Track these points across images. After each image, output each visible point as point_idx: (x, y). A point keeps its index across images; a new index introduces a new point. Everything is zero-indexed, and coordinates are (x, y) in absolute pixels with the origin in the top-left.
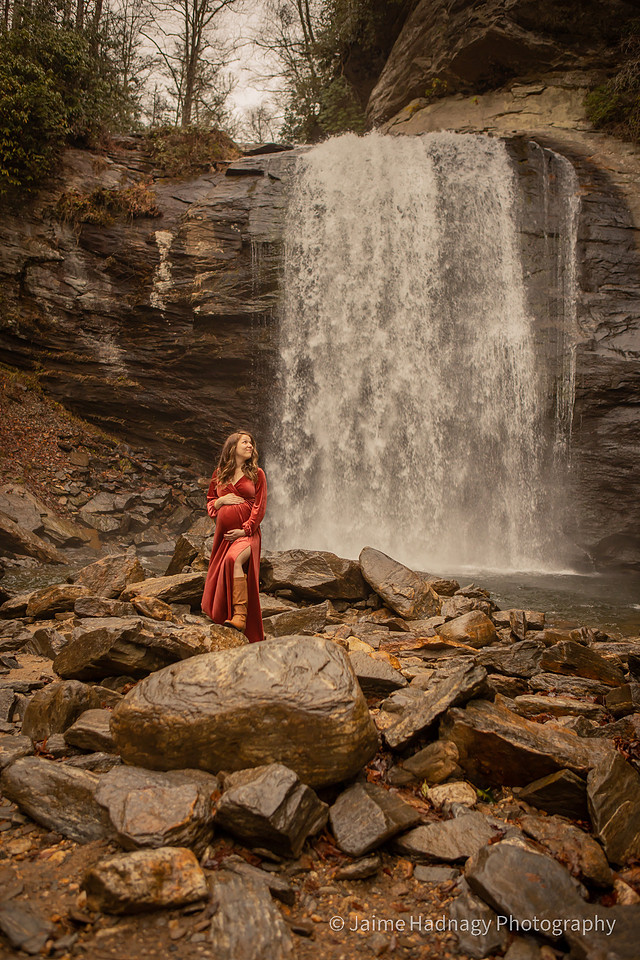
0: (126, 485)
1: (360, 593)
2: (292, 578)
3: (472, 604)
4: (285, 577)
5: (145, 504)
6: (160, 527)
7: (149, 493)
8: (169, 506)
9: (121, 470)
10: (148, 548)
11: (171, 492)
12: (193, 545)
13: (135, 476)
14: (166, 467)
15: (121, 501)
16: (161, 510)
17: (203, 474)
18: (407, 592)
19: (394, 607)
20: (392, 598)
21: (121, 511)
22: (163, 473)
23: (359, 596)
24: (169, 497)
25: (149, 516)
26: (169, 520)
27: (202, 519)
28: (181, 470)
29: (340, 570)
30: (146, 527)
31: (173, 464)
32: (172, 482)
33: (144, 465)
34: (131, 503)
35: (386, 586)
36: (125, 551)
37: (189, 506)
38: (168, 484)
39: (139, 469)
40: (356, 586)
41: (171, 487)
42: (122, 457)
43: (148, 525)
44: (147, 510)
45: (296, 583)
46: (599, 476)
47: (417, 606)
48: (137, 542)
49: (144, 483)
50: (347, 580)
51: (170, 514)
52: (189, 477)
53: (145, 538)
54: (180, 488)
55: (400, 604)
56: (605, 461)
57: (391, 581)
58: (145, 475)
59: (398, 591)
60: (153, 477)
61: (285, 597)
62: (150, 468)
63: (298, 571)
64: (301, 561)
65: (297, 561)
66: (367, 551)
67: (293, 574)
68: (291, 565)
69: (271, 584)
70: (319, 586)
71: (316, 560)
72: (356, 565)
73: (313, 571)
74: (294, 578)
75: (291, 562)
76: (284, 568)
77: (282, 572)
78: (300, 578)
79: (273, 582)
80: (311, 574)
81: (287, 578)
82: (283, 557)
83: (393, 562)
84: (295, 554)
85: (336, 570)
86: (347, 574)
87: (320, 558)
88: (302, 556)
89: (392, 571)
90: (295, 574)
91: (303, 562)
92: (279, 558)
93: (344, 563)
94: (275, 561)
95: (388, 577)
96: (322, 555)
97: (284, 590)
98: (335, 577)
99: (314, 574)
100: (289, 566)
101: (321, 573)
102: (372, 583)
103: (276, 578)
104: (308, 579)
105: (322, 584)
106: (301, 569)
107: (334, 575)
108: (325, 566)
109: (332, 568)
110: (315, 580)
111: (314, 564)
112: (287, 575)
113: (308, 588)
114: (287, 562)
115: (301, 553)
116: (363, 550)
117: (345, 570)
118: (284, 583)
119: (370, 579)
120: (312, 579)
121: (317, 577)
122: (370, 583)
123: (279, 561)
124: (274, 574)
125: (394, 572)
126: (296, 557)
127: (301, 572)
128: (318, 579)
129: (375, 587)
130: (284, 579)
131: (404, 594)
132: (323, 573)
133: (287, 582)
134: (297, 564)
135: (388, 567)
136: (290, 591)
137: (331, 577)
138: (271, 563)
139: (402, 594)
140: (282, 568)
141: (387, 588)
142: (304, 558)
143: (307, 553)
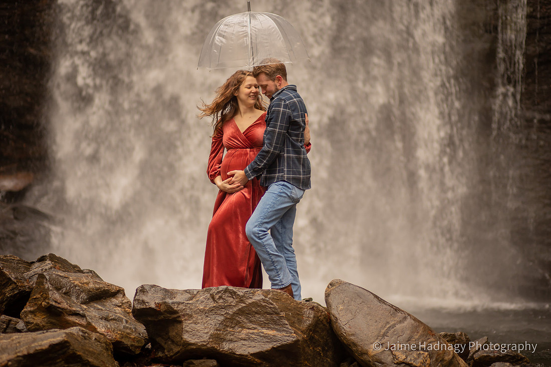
1: (329, 361)
2: (218, 338)
4: (206, 338)
12: (12, 277)
18: (417, 358)
29: (300, 321)
40: (323, 349)
45: (226, 347)
50: (311, 340)
57: (388, 341)
59: (401, 357)
63: (227, 326)
64: (231, 307)
65: (224, 308)
66: (337, 288)
67: (220, 330)
68: (214, 314)
69: (176, 349)
70: (267, 351)
71: (259, 306)
72: (323, 313)
73: (254, 326)
74: (222, 339)
75: (213, 310)
76: (202, 321)
77: (199, 327)
78: (232, 337)
79: (183, 346)
80: (251, 331)
81: (209, 338)
82: (197, 301)
83: (388, 307)
84: (220, 294)
85: (294, 323)
86: (311, 330)
87: (267, 302)
88: (233, 298)
89: (388, 323)
90: (223, 330)
91: (235, 309)
92: (191, 302)
93: (306, 310)
94: (184, 308)
95: (382, 333)
96: (269, 296)
97: (203, 360)
98: (295, 335)
99: (255, 331)
100: (211, 317)
101: (268, 328)
102: (355, 345)
103: (190, 339)
104: (245, 340)
105: (273, 348)
106: (232, 323)
107: (293, 332)
108: (275, 317)
109: (288, 320)
110: (259, 342)
111: (256, 313)
112: (207, 333)
113: (247, 356)
114: (207, 309)
115: (231, 293)
116: (330, 284)
117: (308, 323)
118: (205, 347)
119: (351, 338)
120: (254, 340)
121: (261, 336)
122: (352, 345)
123: (191, 309)
124: (184, 332)
125: (392, 323)
126: (221, 301)
127: (233, 327)
128: (265, 340)
129: (360, 352)
130: (204, 341)
131: (412, 362)
132: (272, 329)
133: (209, 346)
134: (225, 314)
135: (380, 316)
136: (214, 362)
137: (288, 336)
138: (176, 312)
139: (410, 362)
140: (199, 321)
141: (382, 352)
142: (237, 302)
143: (242, 294)
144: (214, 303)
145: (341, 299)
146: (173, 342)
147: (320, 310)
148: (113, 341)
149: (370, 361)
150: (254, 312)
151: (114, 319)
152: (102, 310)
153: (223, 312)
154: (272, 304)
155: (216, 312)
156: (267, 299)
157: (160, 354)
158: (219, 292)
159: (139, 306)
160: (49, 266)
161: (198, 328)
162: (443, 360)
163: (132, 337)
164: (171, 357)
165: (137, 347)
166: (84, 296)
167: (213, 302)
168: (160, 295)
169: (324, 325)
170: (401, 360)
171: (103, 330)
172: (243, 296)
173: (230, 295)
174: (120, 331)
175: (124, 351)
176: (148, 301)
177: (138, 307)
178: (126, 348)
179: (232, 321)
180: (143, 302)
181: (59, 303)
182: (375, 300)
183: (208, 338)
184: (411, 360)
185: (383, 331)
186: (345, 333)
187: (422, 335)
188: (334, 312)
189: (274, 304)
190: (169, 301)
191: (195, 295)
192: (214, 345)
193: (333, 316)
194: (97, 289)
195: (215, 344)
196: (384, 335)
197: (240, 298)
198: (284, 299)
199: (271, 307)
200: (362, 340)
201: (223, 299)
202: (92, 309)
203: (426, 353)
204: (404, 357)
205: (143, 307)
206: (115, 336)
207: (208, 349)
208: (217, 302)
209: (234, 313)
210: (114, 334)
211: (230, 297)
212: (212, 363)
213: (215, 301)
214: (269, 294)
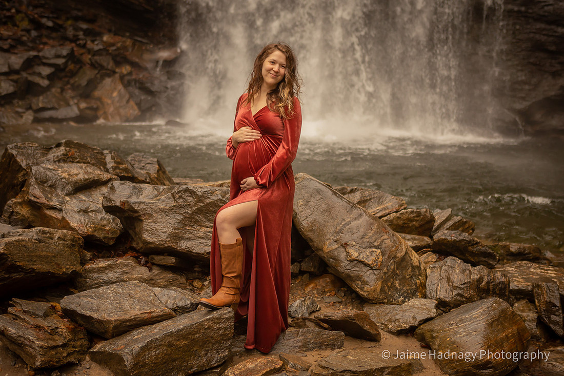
0: (23, 43)
2: (176, 237)
3: (480, 280)
4: (164, 237)
5: (45, 64)
6: (63, 90)
7: (48, 52)
8: (71, 66)
9: (18, 26)
10: (47, 114)
11: (72, 50)
13: (34, 33)
14: (69, 22)
15: (16, 61)
16: (63, 70)
17: (110, 31)
18: (369, 256)
19: (348, 282)
20: (344, 266)
21: (17, 72)
22: (65, 29)
24: (71, 56)
25: (50, 77)
26: (72, 81)
27: (108, 81)
28: (84, 26)
30: (44, 90)
31: (77, 19)
32: (75, 40)
33: (44, 21)
34: (29, 64)
35: (335, 246)
36: (22, 117)
37: (93, 65)
38: (71, 41)
39: (38, 26)
41: (73, 45)
42: (18, 12)
43: (48, 88)
44: (46, 71)
45: (183, 245)
46: (532, 35)
47: (386, 280)
48: (35, 107)
49: (45, 40)
51: (73, 74)
52: (94, 35)
53: (43, 102)
54: (84, 46)
55: (359, 278)
56: (539, 19)
57: (346, 237)
58: (45, 32)
59: (355, 255)
60: (54, 35)
62: (50, 24)
63: (186, 225)
64: (190, 206)
65: (184, 207)
66: (299, 183)
67: (178, 229)
68: (173, 214)
69: (141, 245)
71: (216, 206)
74: (180, 237)
75: (173, 209)
76: (161, 220)
77: (158, 226)
78: (190, 235)
79: (144, 243)
80: (209, 230)
81: (167, 238)
82: (159, 200)
83: (345, 203)
84: (180, 194)
88: (193, 197)
89: (344, 220)
90: (181, 229)
91: (194, 208)
92: (152, 201)
94: (145, 207)
95: (337, 230)
97: (162, 257)
100: (171, 215)
102: (311, 240)
103: (148, 238)
104: (202, 238)
106: (191, 221)
112: (166, 232)
113: (203, 254)
114: (168, 208)
115: (190, 193)
118: (162, 247)
119: (308, 233)
122: (309, 240)
123: (152, 208)
124: (144, 231)
125: (347, 221)
126: (181, 200)
127: (192, 226)
129: (316, 247)
130: (161, 241)
131: (365, 260)
133: (166, 245)
134: (184, 213)
135: (336, 213)
136: (173, 260)
138: (136, 211)
139: (362, 260)
140: (159, 220)
141: (336, 249)
142: (196, 201)
143: (201, 194)
144: (175, 202)
145: (301, 195)
146: (138, 237)
148: (84, 236)
149: (324, 256)
150: (211, 211)
151: (93, 211)
152: (85, 201)
153: (183, 211)
155: (175, 212)
156: (224, 199)
158: (179, 192)
160: (62, 152)
161: (157, 228)
162: (395, 257)
163: (107, 228)
165: (112, 238)
166: (69, 188)
168: (128, 192)
170: (353, 257)
171: (76, 225)
172: (201, 196)
173: (190, 195)
174: (93, 224)
176: (115, 199)
177: (108, 204)
178: (100, 240)
180: (110, 200)
181: (38, 198)
182: (334, 196)
183: (165, 237)
184: (363, 258)
185: (339, 228)
186: (303, 229)
187: (376, 233)
190: (133, 200)
191: (161, 192)
192: (171, 244)
194: (86, 180)
195: (173, 243)
196: (339, 232)
197: (199, 198)
201: (183, 198)
202: (75, 201)
203: (379, 251)
204: (356, 255)
206: (87, 230)
207: (166, 247)
208: (177, 202)
209: (193, 212)
210: (87, 228)
211: (190, 196)
212: (171, 260)
213: (175, 200)
214: (227, 194)
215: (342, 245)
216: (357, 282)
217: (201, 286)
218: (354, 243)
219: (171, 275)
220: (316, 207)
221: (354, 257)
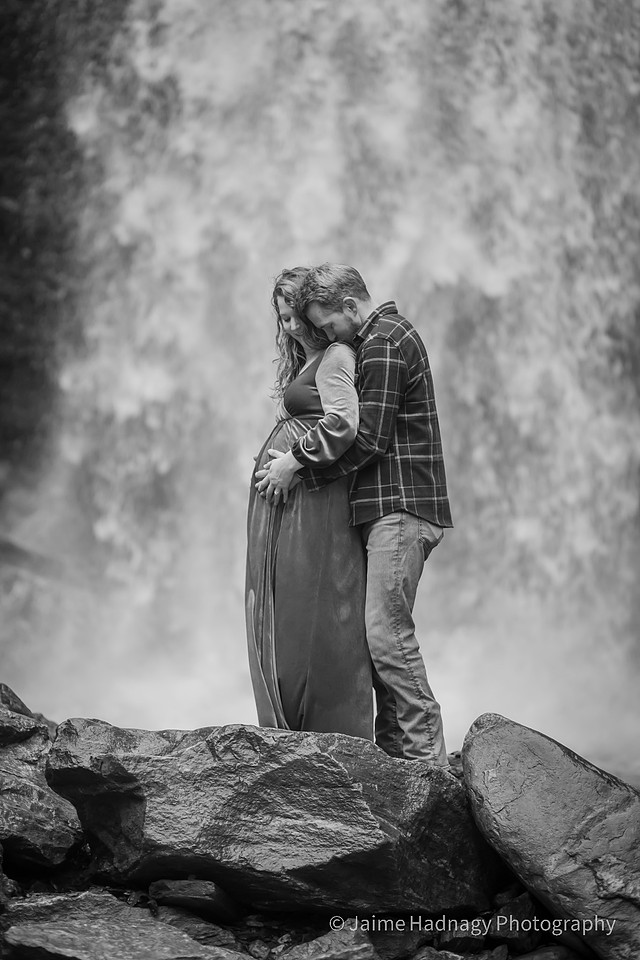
1: (467, 889)
2: (219, 836)
4: (192, 834)
20: (592, 912)
23: (462, 900)
29: (398, 803)
35: (571, 867)
40: (454, 862)
45: (235, 854)
50: (423, 843)
57: (591, 848)
59: (615, 883)
61: (188, 909)
63: (240, 811)
64: (250, 770)
65: (236, 771)
66: (486, 732)
67: (223, 819)
68: (212, 785)
69: (134, 857)
70: (321, 865)
71: (308, 769)
72: (453, 787)
73: (297, 811)
74: (227, 837)
75: (211, 775)
76: (186, 798)
77: (178, 811)
78: (249, 834)
79: (145, 850)
80: (290, 822)
81: (200, 836)
82: (179, 755)
83: (593, 775)
84: (227, 743)
85: (383, 805)
86: (422, 822)
87: (326, 761)
88: (255, 750)
89: (590, 810)
90: (229, 819)
91: (258, 775)
92: (164, 758)
93: (413, 778)
94: (149, 769)
95: (576, 832)
96: (331, 748)
97: (184, 882)
98: (381, 832)
99: (299, 822)
100: (207, 789)
101: (327, 817)
102: (517, 855)
103: (158, 837)
104: (276, 840)
105: (335, 858)
106: (251, 803)
107: (378, 825)
108: (341, 793)
109: (369, 800)
110: (306, 845)
111: (302, 784)
112: (196, 824)
113: (279, 874)
114: (199, 773)
115: (249, 740)
116: (476, 724)
117: (416, 806)
118: (189, 856)
119: (511, 840)
120: (295, 842)
121: (311, 834)
122: (510, 855)
123: (165, 773)
124: (147, 821)
125: (598, 811)
126: (230, 756)
127: (252, 813)
128: (318, 842)
129: (528, 870)
130: (187, 842)
132: (334, 818)
133: (197, 851)
134: (236, 784)
135: (573, 795)
136: (209, 887)
137: (368, 835)
138: (131, 778)
139: (632, 896)
140: (180, 799)
141: (574, 873)
142: (262, 759)
143: (273, 742)
144: (215, 761)
145: (493, 756)
146: (128, 840)
147: (445, 781)
149: (547, 891)
150: (297, 781)
151: (12, 790)
153: (233, 780)
154: (336, 766)
155: (217, 781)
156: (325, 754)
157: (106, 867)
158: (225, 738)
159: (59, 763)
161: (178, 814)
163: (48, 828)
164: (126, 872)
165: (57, 851)
167: (212, 759)
168: (103, 741)
169: (455, 812)
170: (612, 889)
172: (275, 748)
173: (249, 745)
174: (19, 815)
175: (28, 858)
176: (78, 754)
177: (57, 765)
178: (33, 851)
179: (250, 800)
180: (67, 756)
182: (567, 760)
183: (196, 834)
184: (635, 891)
185: (578, 827)
186: (498, 830)
188: (477, 784)
189: (341, 765)
190: (120, 754)
191: (179, 742)
192: (209, 851)
193: (476, 792)
195: (212, 848)
196: (581, 836)
197: (269, 752)
198: (365, 754)
199: (333, 772)
200: (533, 846)
201: (234, 752)
204: (620, 884)
205: (65, 766)
206: (7, 827)
207: (197, 857)
208: (220, 759)
209: (255, 783)
210: (8, 821)
211: (249, 748)
212: (206, 889)
213: (215, 755)
214: (332, 744)
215: (586, 865)
216: (622, 946)
217: (267, 954)
218: (614, 860)
219: (202, 925)
220: (527, 782)
221: (614, 890)
